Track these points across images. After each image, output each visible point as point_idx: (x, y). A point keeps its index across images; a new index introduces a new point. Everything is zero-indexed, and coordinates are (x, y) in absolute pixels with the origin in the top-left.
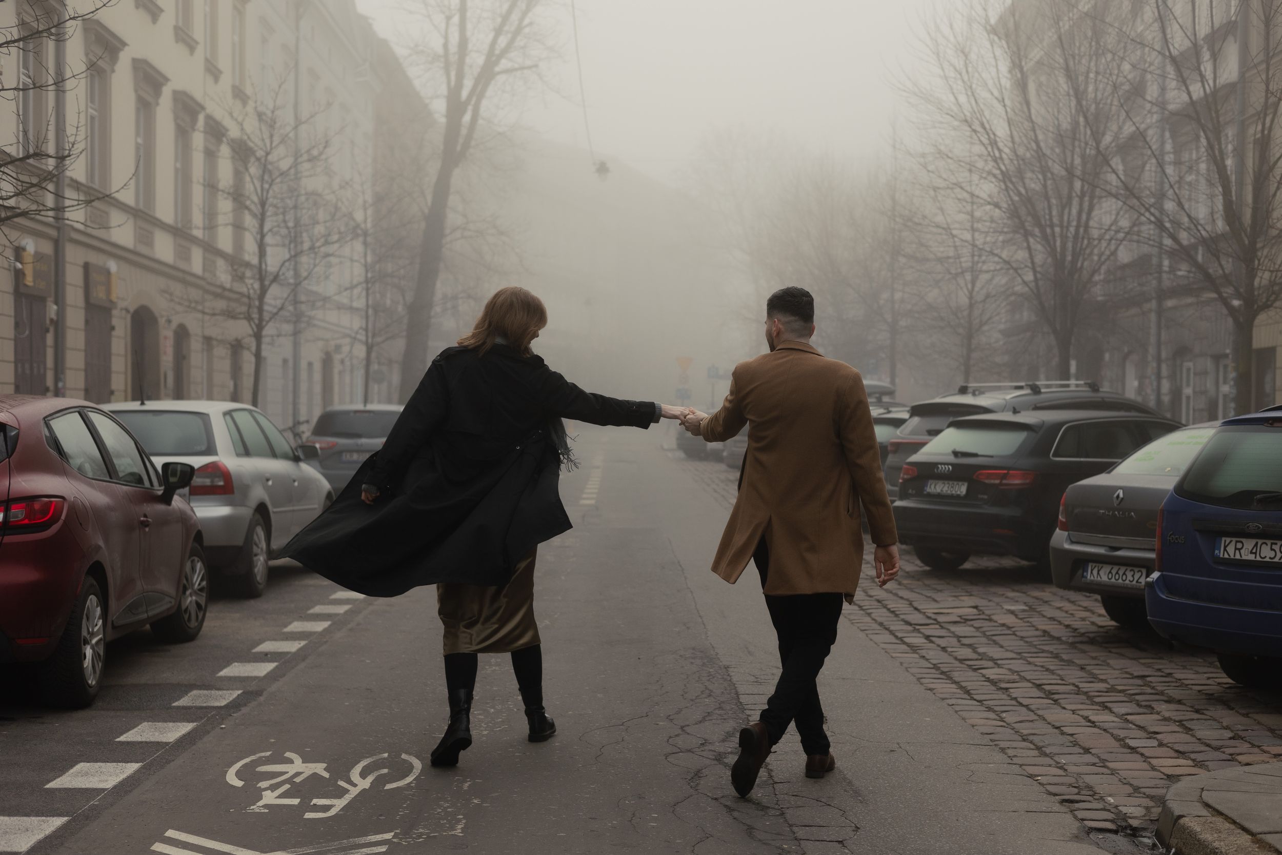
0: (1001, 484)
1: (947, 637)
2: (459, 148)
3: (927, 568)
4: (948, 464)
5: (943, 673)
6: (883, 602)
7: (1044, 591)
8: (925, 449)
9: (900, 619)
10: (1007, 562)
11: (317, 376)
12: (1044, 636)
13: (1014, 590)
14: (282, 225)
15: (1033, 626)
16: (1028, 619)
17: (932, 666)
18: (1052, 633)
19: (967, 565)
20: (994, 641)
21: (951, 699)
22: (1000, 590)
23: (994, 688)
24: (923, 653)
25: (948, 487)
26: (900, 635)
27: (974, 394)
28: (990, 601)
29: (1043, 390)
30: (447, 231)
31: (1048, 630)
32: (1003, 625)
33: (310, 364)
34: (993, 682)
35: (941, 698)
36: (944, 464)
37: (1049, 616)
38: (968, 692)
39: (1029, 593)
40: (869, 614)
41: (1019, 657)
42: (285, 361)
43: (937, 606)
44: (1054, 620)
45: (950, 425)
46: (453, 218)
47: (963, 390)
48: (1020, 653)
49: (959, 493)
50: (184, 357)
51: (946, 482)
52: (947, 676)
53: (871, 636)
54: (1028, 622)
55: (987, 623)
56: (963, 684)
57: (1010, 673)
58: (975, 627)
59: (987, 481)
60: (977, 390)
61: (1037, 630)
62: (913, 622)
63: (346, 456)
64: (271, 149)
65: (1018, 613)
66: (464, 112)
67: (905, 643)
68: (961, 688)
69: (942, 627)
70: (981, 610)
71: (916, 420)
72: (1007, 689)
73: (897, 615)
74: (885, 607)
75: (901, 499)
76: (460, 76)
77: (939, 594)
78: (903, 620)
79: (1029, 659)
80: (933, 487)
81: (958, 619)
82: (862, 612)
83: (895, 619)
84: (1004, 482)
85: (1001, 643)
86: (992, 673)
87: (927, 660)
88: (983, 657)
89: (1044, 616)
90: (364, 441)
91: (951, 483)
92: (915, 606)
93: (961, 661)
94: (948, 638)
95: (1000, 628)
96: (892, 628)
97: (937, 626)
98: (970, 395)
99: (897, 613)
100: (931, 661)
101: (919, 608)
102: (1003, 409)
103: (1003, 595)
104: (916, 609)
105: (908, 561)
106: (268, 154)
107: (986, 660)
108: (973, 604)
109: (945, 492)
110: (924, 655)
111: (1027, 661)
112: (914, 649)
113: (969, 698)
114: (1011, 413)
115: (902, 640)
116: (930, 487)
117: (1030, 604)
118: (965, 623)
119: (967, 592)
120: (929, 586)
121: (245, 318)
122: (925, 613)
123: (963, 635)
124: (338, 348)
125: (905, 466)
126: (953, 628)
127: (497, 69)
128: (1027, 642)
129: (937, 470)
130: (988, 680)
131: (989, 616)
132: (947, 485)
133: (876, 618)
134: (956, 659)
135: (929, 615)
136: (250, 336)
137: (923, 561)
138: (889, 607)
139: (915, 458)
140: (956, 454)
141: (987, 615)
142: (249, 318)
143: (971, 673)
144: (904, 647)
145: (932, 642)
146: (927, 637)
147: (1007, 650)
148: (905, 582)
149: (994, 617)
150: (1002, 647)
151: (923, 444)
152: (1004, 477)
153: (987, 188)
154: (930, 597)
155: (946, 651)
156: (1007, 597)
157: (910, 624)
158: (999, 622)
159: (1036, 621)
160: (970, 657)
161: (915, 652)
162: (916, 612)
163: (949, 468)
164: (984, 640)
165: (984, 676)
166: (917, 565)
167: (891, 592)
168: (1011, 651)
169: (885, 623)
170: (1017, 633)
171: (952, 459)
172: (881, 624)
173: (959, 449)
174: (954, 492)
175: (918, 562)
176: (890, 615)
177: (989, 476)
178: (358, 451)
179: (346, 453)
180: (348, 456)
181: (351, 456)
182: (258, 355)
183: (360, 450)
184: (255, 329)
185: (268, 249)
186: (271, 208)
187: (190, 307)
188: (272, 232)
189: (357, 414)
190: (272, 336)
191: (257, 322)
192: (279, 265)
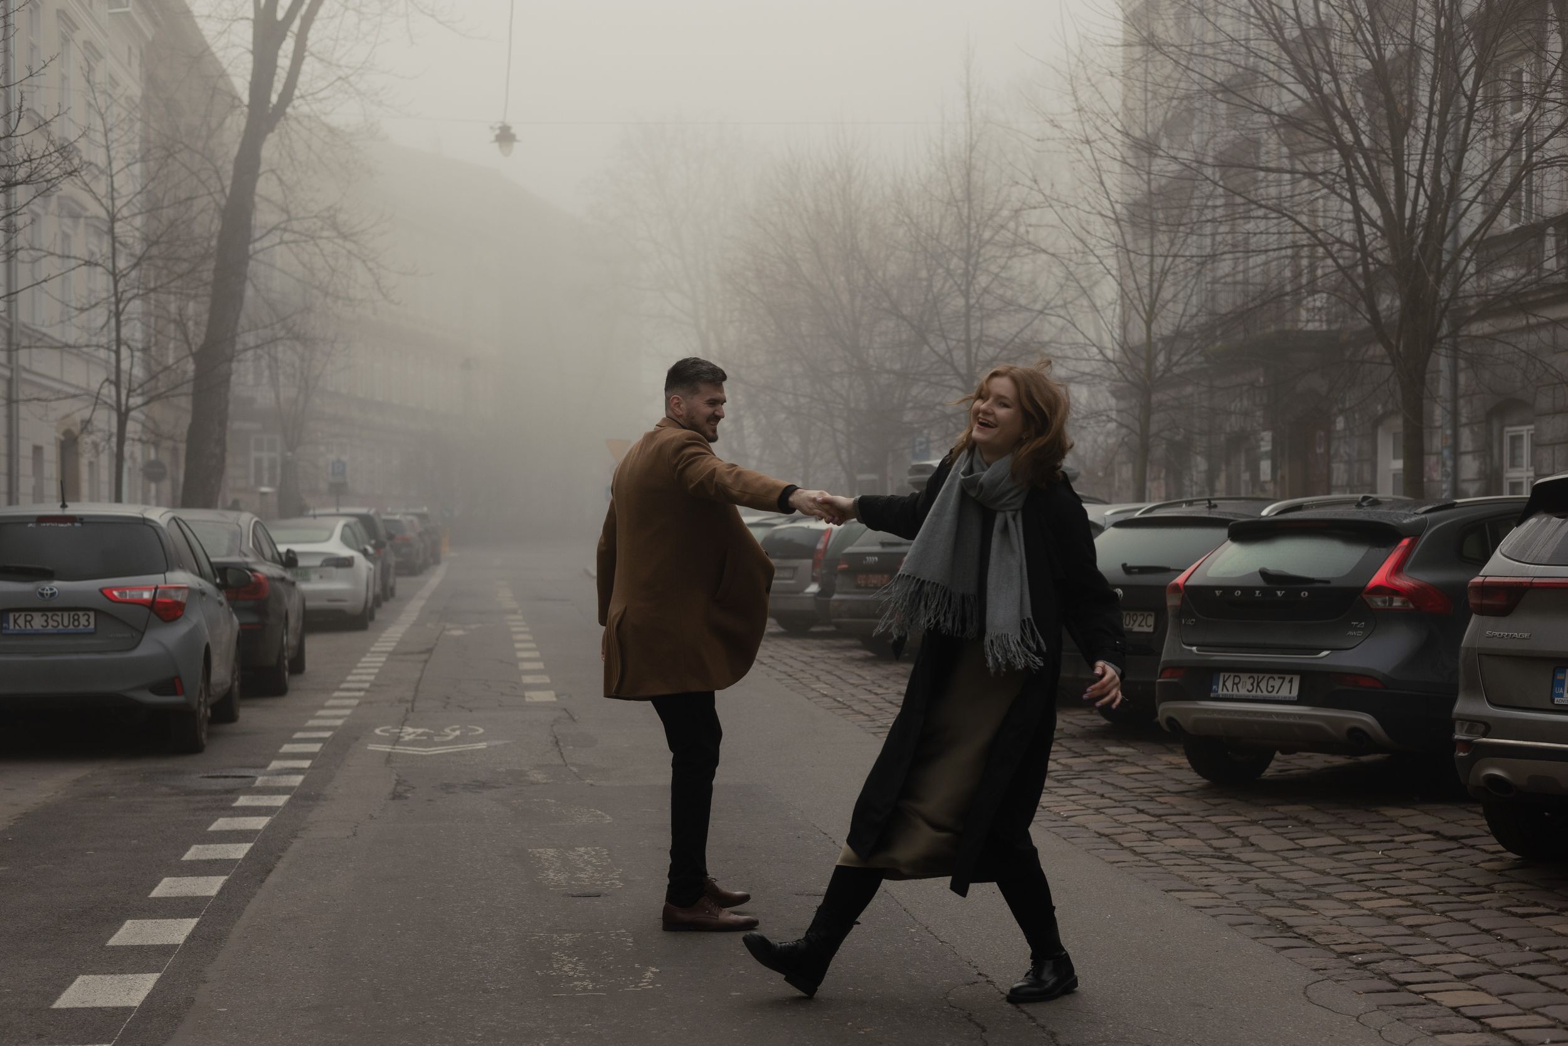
2: (274, 98)
11: (51, 468)
30: (257, 234)
33: (37, 450)
46: (264, 216)
63: (16, 621)
66: (283, 38)
90: (57, 585)
124: (85, 425)
178: (43, 610)
179: (17, 615)
180: (21, 621)
181: (26, 621)
183: (48, 607)
189: (45, 525)
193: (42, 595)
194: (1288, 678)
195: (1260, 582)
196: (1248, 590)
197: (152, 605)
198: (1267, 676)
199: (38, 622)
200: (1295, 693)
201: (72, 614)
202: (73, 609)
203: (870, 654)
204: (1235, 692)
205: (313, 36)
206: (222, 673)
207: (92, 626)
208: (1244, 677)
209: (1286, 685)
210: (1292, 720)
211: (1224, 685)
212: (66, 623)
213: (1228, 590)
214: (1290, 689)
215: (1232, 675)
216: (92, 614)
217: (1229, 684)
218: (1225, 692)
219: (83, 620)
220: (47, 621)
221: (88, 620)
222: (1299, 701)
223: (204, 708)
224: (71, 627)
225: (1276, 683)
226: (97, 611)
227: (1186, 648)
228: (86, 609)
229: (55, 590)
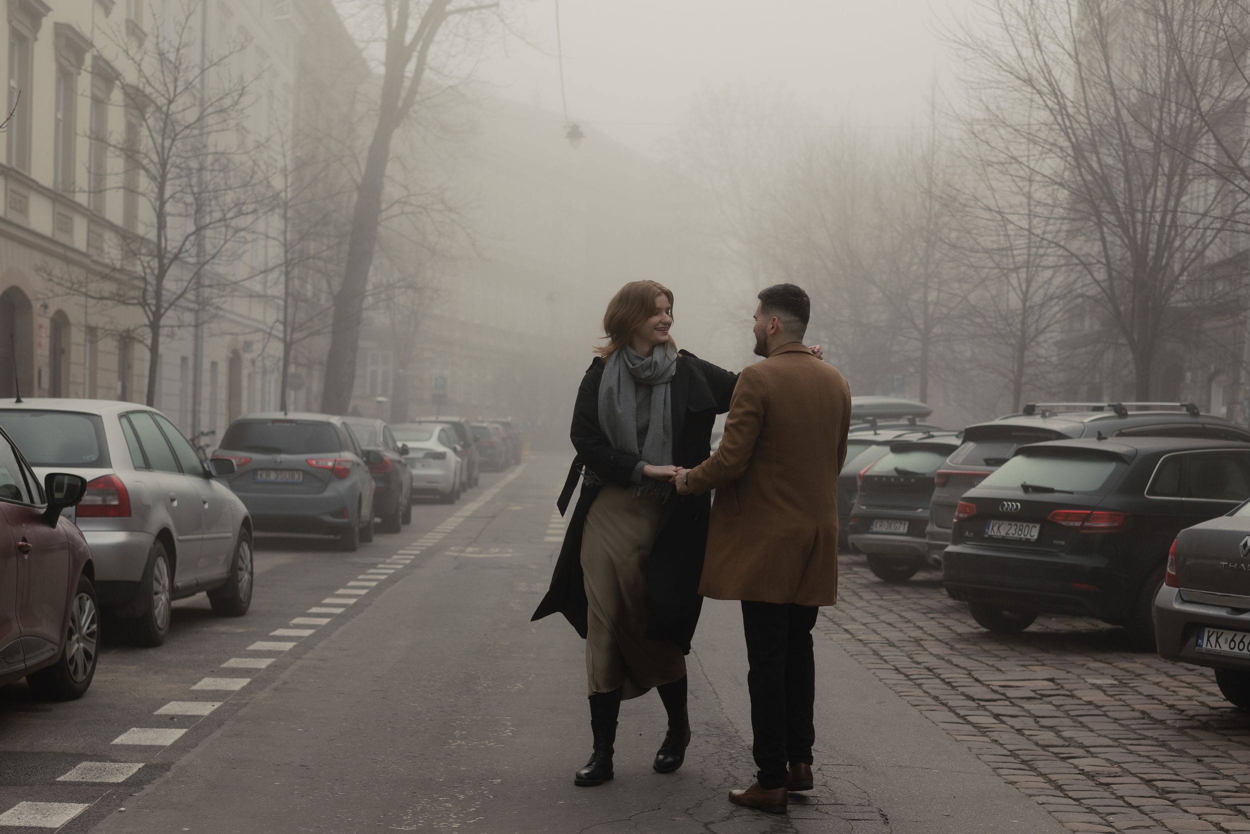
0: (1082, 527)
1: (1020, 716)
2: (400, 103)
3: (985, 630)
4: (1016, 501)
5: (1023, 762)
6: (934, 671)
7: (1135, 662)
8: (986, 482)
9: (959, 692)
10: (1082, 625)
11: (223, 380)
12: (1143, 718)
13: (1095, 660)
14: (187, 190)
15: (1128, 705)
16: (1121, 697)
17: (1009, 753)
18: (1152, 715)
19: (1033, 628)
20: (1081, 723)
21: (1040, 795)
22: (1079, 660)
23: (1092, 783)
24: (995, 735)
25: (1015, 530)
26: (962, 713)
27: (1043, 416)
28: (1068, 672)
29: (1129, 413)
30: (384, 206)
31: (1148, 711)
32: (1090, 703)
33: (214, 365)
34: (1090, 776)
35: (1027, 795)
36: (1011, 501)
37: (1146, 693)
38: (1059, 787)
39: (1114, 664)
40: (919, 685)
41: (1116, 744)
42: (184, 360)
43: (1003, 677)
44: (1154, 699)
45: (1017, 453)
46: (391, 190)
47: (1030, 411)
48: (1116, 740)
49: (1028, 537)
50: (63, 352)
51: (1013, 523)
52: (1029, 766)
53: (927, 714)
54: (1120, 700)
55: (1069, 701)
56: (1053, 777)
57: (1109, 765)
58: (1054, 705)
59: (1064, 523)
60: (1047, 411)
61: (1133, 710)
62: (976, 697)
63: (261, 475)
64: (175, 96)
65: (1107, 689)
67: (969, 723)
68: (1050, 781)
69: (1013, 704)
70: (1059, 684)
71: (971, 445)
72: (1108, 784)
73: (954, 688)
74: (938, 676)
75: (955, 543)
76: (404, 16)
77: (1003, 662)
78: (962, 694)
79: (1129, 747)
80: (996, 529)
81: (1033, 694)
82: (909, 682)
83: (953, 692)
84: (1086, 524)
85: (1090, 725)
86: (1086, 763)
87: (1001, 745)
88: (1070, 742)
89: (1140, 693)
90: (283, 457)
91: (1019, 524)
92: (975, 676)
93: (1044, 747)
94: (1022, 718)
95: (1087, 707)
96: (951, 703)
97: (1007, 703)
98: (1039, 417)
99: (954, 684)
100: (1007, 746)
101: (981, 679)
102: (1081, 434)
103: (1083, 665)
104: (977, 680)
105: (958, 620)
106: (170, 102)
107: (1074, 746)
108: (1050, 677)
109: (1011, 535)
110: (996, 738)
111: (1128, 749)
112: (982, 730)
113: (1062, 795)
114: (1095, 439)
115: (965, 719)
116: (992, 529)
117: (1120, 678)
118: (1041, 699)
119: (1037, 660)
120: (988, 652)
121: (139, 304)
122: (989, 685)
123: (1041, 715)
124: (248, 345)
125: (961, 502)
126: (1027, 705)
127: (449, 8)
128: (1123, 725)
129: (1002, 508)
130: (1082, 772)
131: (1071, 691)
132: (1014, 528)
133: (929, 691)
134: (1037, 744)
135: (995, 688)
136: (146, 325)
137: (979, 621)
138: (943, 676)
139: (972, 493)
140: (1026, 488)
141: (1067, 690)
142: (143, 304)
143: (1060, 764)
144: (970, 727)
145: (1003, 722)
146: (997, 716)
147: (1099, 735)
148: (959, 646)
149: (1076, 693)
150: (1092, 731)
151: (984, 476)
152: (1087, 518)
153: (1052, 165)
154: (992, 666)
155: (1023, 735)
156: (1088, 668)
157: (973, 700)
158: (1085, 699)
159: (1131, 698)
160: (1055, 743)
161: (984, 734)
162: (977, 684)
163: (1017, 506)
164: (1067, 721)
165: (1076, 767)
166: (970, 626)
167: (943, 659)
168: (1105, 736)
169: (941, 697)
170: (1108, 713)
171: (1021, 495)
172: (936, 698)
173: (1029, 482)
174: (1022, 536)
175: (972, 622)
176: (946, 687)
177: (1067, 517)
178: (276, 470)
179: (262, 472)
180: (264, 475)
181: (267, 476)
182: (154, 349)
183: (278, 468)
184: (152, 318)
185: (168, 219)
186: (173, 169)
187: (71, 289)
188: (174, 198)
189: (276, 424)
190: (172, 327)
191: (153, 309)
192: (182, 239)
193: (276, 462)
194: (903, 522)
195: (895, 474)
196: (888, 478)
197: (333, 469)
198: (895, 522)
199: (273, 476)
200: (906, 530)
201: (291, 472)
202: (292, 470)
204: (880, 529)
206: (366, 510)
207: (301, 479)
208: (885, 522)
209: (902, 526)
210: (903, 544)
211: (876, 526)
212: (287, 476)
213: (880, 477)
214: (903, 528)
215: (880, 521)
216: (301, 473)
218: (876, 529)
219: (296, 476)
220: (277, 476)
221: (299, 476)
222: (907, 534)
223: (357, 529)
224: (290, 480)
225: (898, 525)
226: (304, 472)
227: (861, 507)
228: (298, 470)
229: (283, 460)
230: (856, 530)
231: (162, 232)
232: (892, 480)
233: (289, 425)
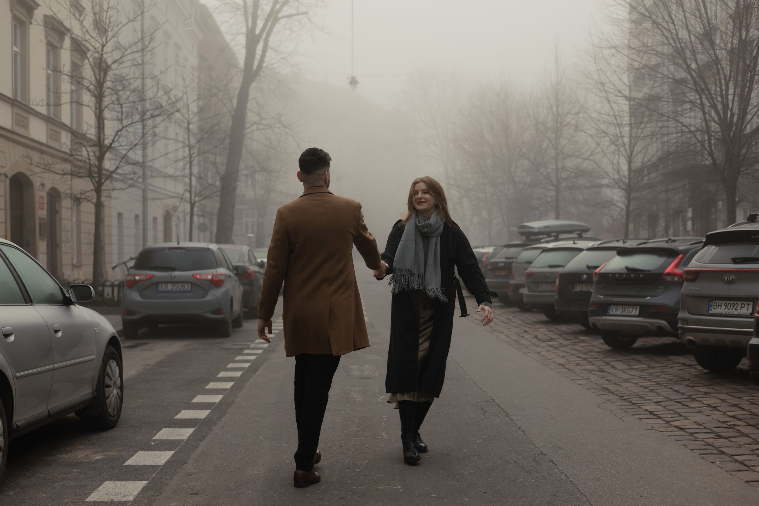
2: (255, 67)
11: (160, 227)
14: (117, 103)
30: (247, 126)
33: (155, 219)
42: (137, 216)
46: (251, 117)
50: (56, 212)
63: (162, 287)
64: (106, 42)
66: (258, 42)
76: (255, 17)
90: (177, 273)
106: (103, 46)
121: (88, 177)
124: (175, 208)
127: (280, 15)
136: (92, 190)
142: (91, 176)
178: (172, 283)
179: (162, 284)
180: (164, 287)
181: (165, 287)
182: (99, 206)
183: (174, 282)
184: (96, 185)
185: (106, 122)
186: (107, 90)
187: (45, 169)
188: (108, 108)
189: (172, 251)
190: (109, 190)
191: (97, 179)
192: (114, 134)
193: (171, 277)
194: (635, 307)
195: (625, 271)
196: (621, 274)
197: (211, 281)
198: (628, 307)
199: (170, 287)
200: (638, 313)
201: (182, 284)
202: (183, 282)
203: (502, 304)
204: (616, 313)
205: (272, 39)
206: (237, 307)
207: (189, 289)
208: (620, 307)
209: (634, 310)
210: (636, 323)
211: (612, 310)
212: (180, 287)
213: (614, 274)
214: (635, 311)
215: (615, 306)
216: (189, 284)
217: (614, 310)
218: (612, 313)
219: (186, 286)
220: (173, 287)
221: (188, 286)
222: (639, 316)
223: (230, 321)
224: (182, 289)
225: (631, 309)
226: (192, 284)
227: (599, 296)
228: (187, 282)
229: (176, 275)
230: (596, 313)
231: (102, 131)
232: (624, 275)
233: (180, 251)
